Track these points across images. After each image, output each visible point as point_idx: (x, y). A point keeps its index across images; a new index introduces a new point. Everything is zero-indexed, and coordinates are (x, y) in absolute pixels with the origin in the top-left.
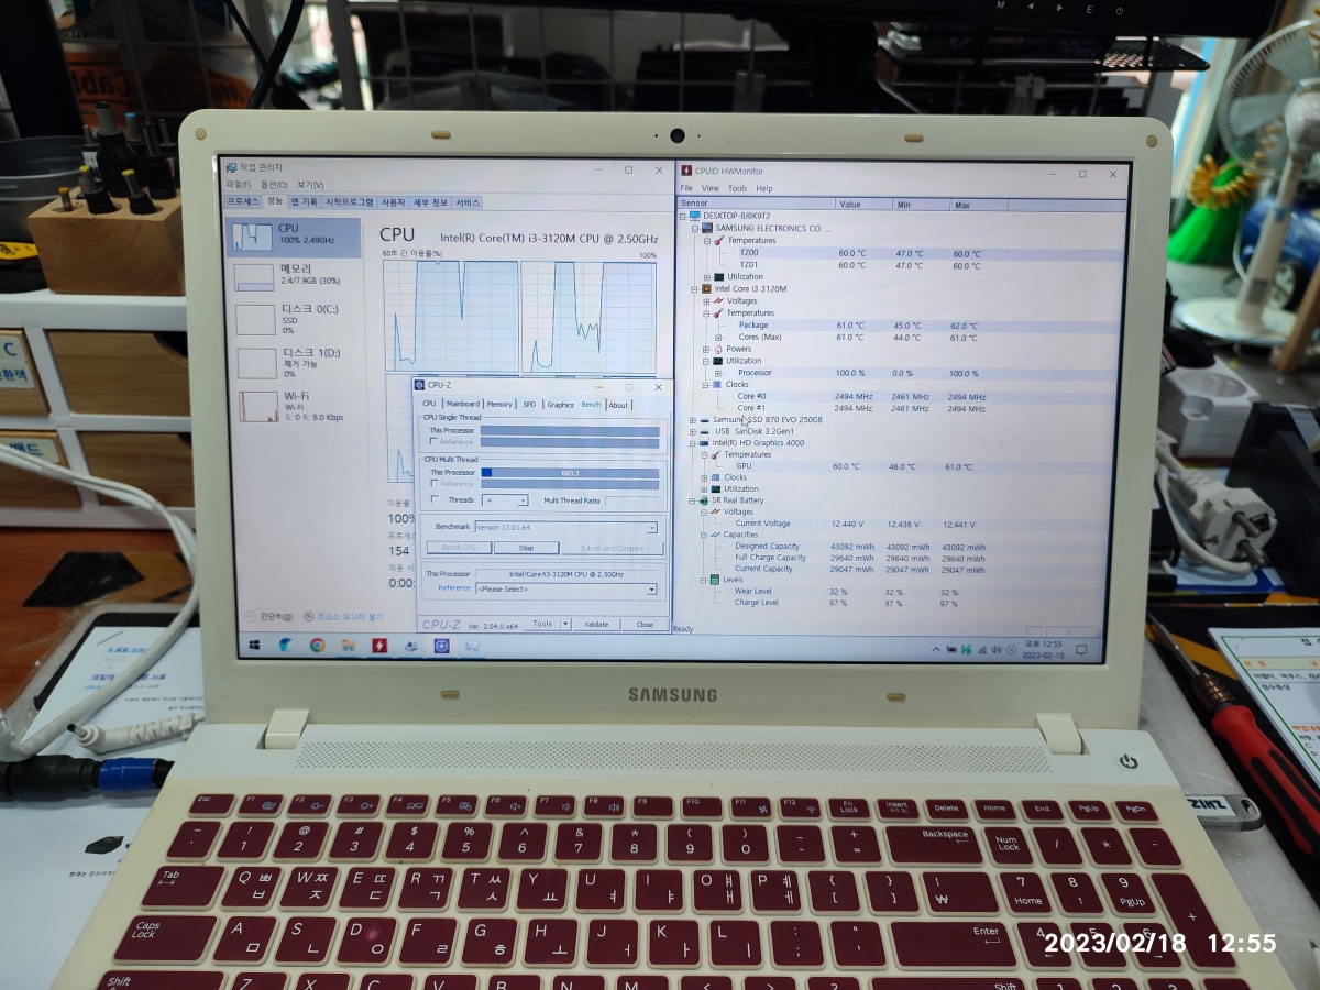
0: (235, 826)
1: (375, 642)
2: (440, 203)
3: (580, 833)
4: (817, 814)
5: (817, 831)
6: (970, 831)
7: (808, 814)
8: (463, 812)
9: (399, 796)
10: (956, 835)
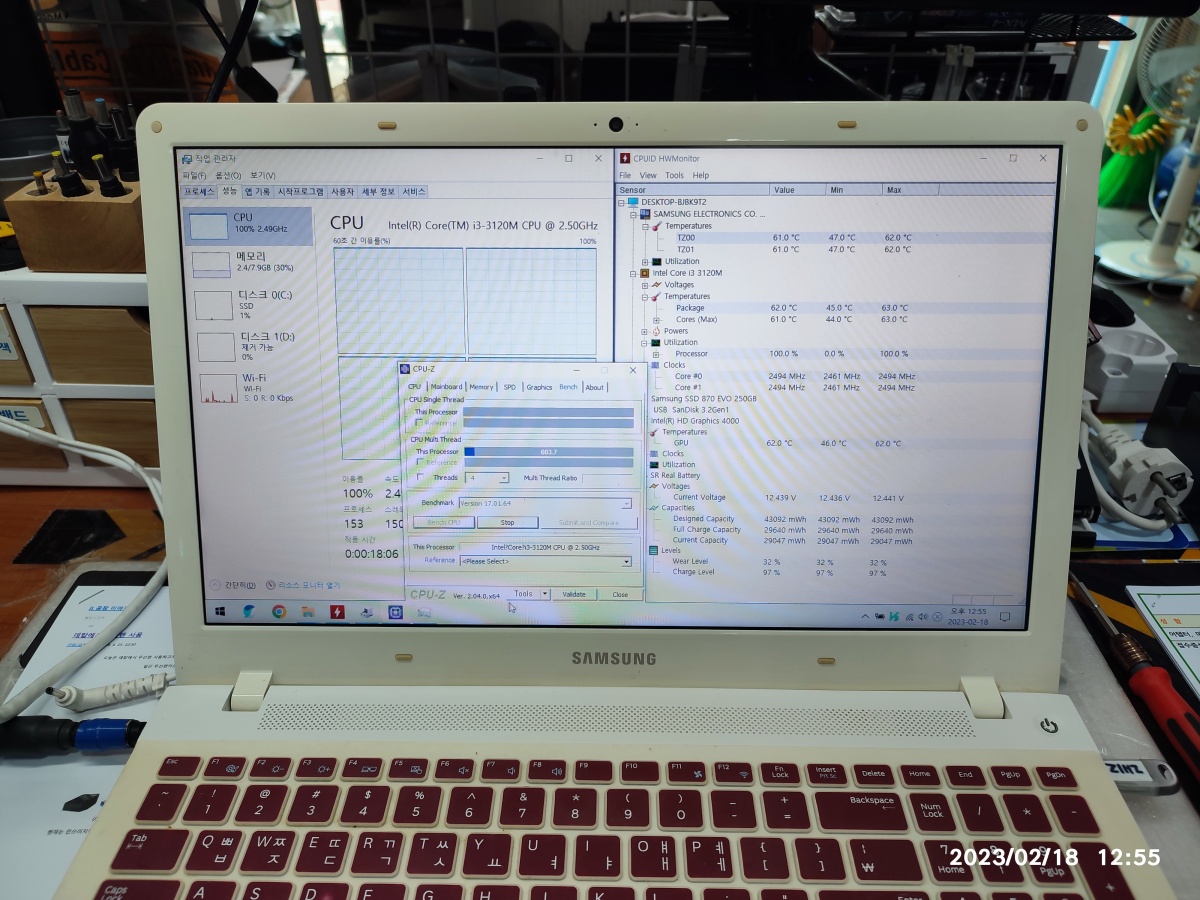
0: (200, 789)
1: (333, 608)
2: (389, 192)
3: (524, 797)
4: (750, 779)
5: (748, 796)
6: (895, 797)
7: (740, 779)
8: (414, 775)
9: (354, 759)
10: (882, 801)
